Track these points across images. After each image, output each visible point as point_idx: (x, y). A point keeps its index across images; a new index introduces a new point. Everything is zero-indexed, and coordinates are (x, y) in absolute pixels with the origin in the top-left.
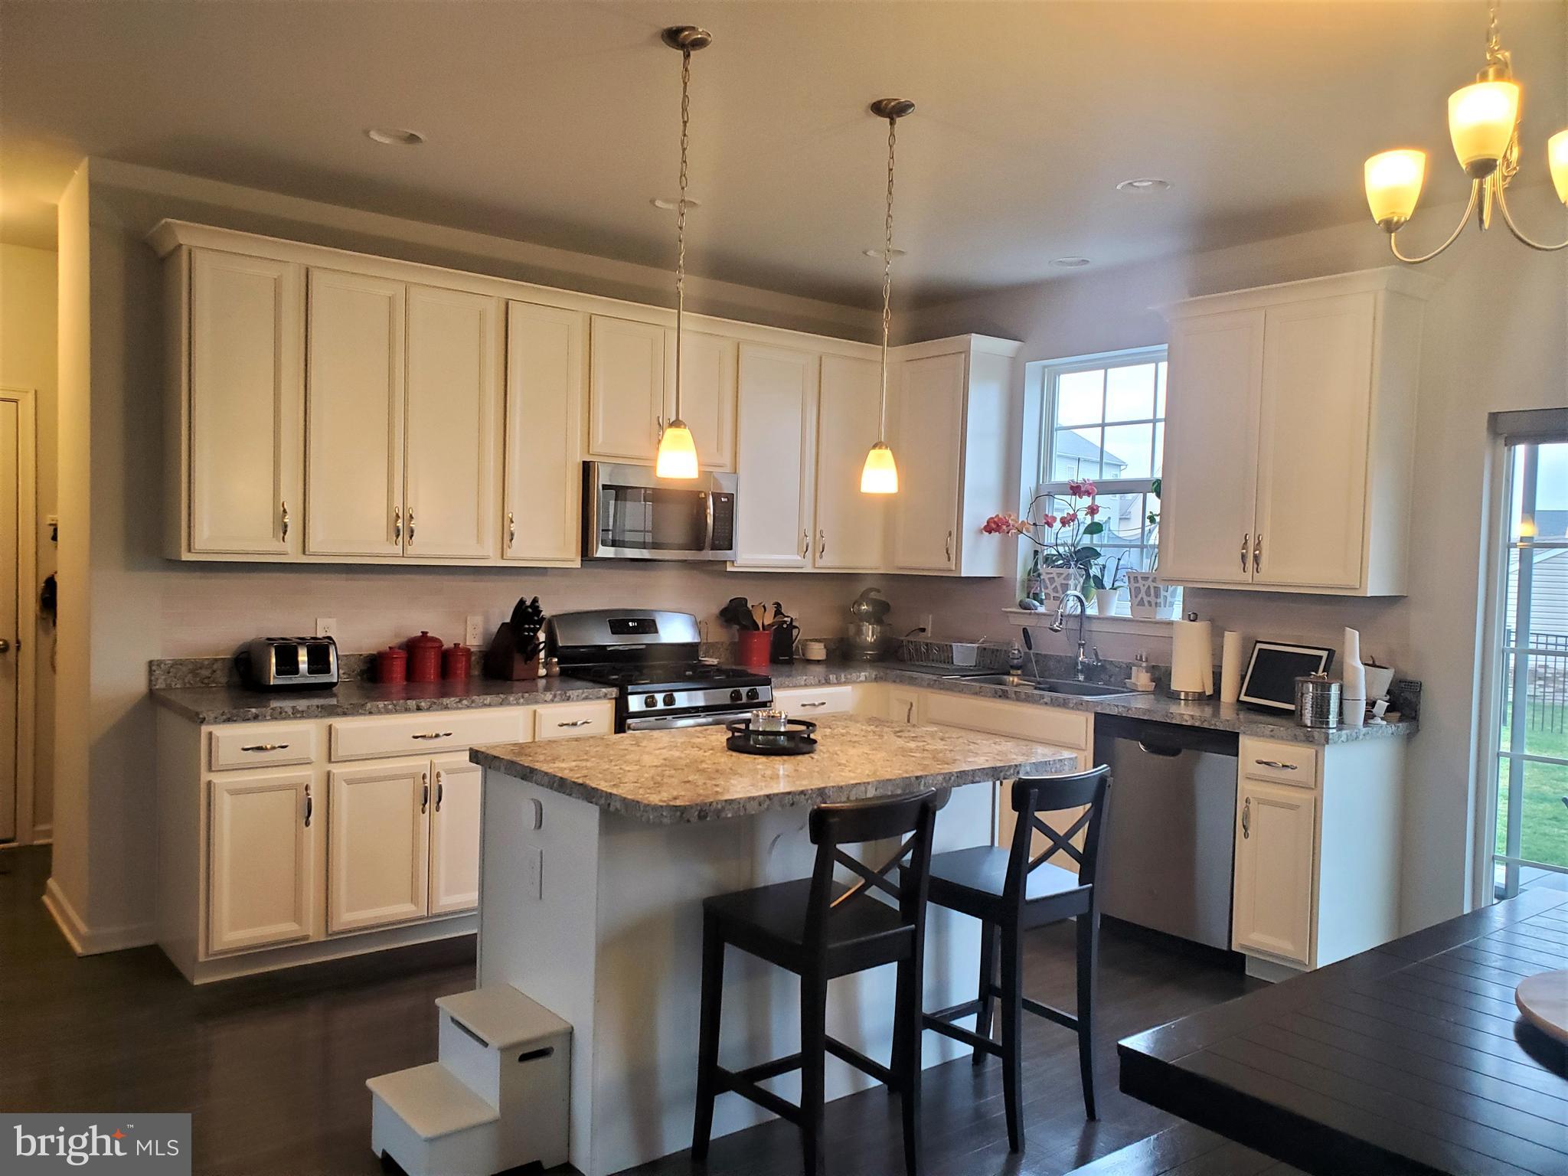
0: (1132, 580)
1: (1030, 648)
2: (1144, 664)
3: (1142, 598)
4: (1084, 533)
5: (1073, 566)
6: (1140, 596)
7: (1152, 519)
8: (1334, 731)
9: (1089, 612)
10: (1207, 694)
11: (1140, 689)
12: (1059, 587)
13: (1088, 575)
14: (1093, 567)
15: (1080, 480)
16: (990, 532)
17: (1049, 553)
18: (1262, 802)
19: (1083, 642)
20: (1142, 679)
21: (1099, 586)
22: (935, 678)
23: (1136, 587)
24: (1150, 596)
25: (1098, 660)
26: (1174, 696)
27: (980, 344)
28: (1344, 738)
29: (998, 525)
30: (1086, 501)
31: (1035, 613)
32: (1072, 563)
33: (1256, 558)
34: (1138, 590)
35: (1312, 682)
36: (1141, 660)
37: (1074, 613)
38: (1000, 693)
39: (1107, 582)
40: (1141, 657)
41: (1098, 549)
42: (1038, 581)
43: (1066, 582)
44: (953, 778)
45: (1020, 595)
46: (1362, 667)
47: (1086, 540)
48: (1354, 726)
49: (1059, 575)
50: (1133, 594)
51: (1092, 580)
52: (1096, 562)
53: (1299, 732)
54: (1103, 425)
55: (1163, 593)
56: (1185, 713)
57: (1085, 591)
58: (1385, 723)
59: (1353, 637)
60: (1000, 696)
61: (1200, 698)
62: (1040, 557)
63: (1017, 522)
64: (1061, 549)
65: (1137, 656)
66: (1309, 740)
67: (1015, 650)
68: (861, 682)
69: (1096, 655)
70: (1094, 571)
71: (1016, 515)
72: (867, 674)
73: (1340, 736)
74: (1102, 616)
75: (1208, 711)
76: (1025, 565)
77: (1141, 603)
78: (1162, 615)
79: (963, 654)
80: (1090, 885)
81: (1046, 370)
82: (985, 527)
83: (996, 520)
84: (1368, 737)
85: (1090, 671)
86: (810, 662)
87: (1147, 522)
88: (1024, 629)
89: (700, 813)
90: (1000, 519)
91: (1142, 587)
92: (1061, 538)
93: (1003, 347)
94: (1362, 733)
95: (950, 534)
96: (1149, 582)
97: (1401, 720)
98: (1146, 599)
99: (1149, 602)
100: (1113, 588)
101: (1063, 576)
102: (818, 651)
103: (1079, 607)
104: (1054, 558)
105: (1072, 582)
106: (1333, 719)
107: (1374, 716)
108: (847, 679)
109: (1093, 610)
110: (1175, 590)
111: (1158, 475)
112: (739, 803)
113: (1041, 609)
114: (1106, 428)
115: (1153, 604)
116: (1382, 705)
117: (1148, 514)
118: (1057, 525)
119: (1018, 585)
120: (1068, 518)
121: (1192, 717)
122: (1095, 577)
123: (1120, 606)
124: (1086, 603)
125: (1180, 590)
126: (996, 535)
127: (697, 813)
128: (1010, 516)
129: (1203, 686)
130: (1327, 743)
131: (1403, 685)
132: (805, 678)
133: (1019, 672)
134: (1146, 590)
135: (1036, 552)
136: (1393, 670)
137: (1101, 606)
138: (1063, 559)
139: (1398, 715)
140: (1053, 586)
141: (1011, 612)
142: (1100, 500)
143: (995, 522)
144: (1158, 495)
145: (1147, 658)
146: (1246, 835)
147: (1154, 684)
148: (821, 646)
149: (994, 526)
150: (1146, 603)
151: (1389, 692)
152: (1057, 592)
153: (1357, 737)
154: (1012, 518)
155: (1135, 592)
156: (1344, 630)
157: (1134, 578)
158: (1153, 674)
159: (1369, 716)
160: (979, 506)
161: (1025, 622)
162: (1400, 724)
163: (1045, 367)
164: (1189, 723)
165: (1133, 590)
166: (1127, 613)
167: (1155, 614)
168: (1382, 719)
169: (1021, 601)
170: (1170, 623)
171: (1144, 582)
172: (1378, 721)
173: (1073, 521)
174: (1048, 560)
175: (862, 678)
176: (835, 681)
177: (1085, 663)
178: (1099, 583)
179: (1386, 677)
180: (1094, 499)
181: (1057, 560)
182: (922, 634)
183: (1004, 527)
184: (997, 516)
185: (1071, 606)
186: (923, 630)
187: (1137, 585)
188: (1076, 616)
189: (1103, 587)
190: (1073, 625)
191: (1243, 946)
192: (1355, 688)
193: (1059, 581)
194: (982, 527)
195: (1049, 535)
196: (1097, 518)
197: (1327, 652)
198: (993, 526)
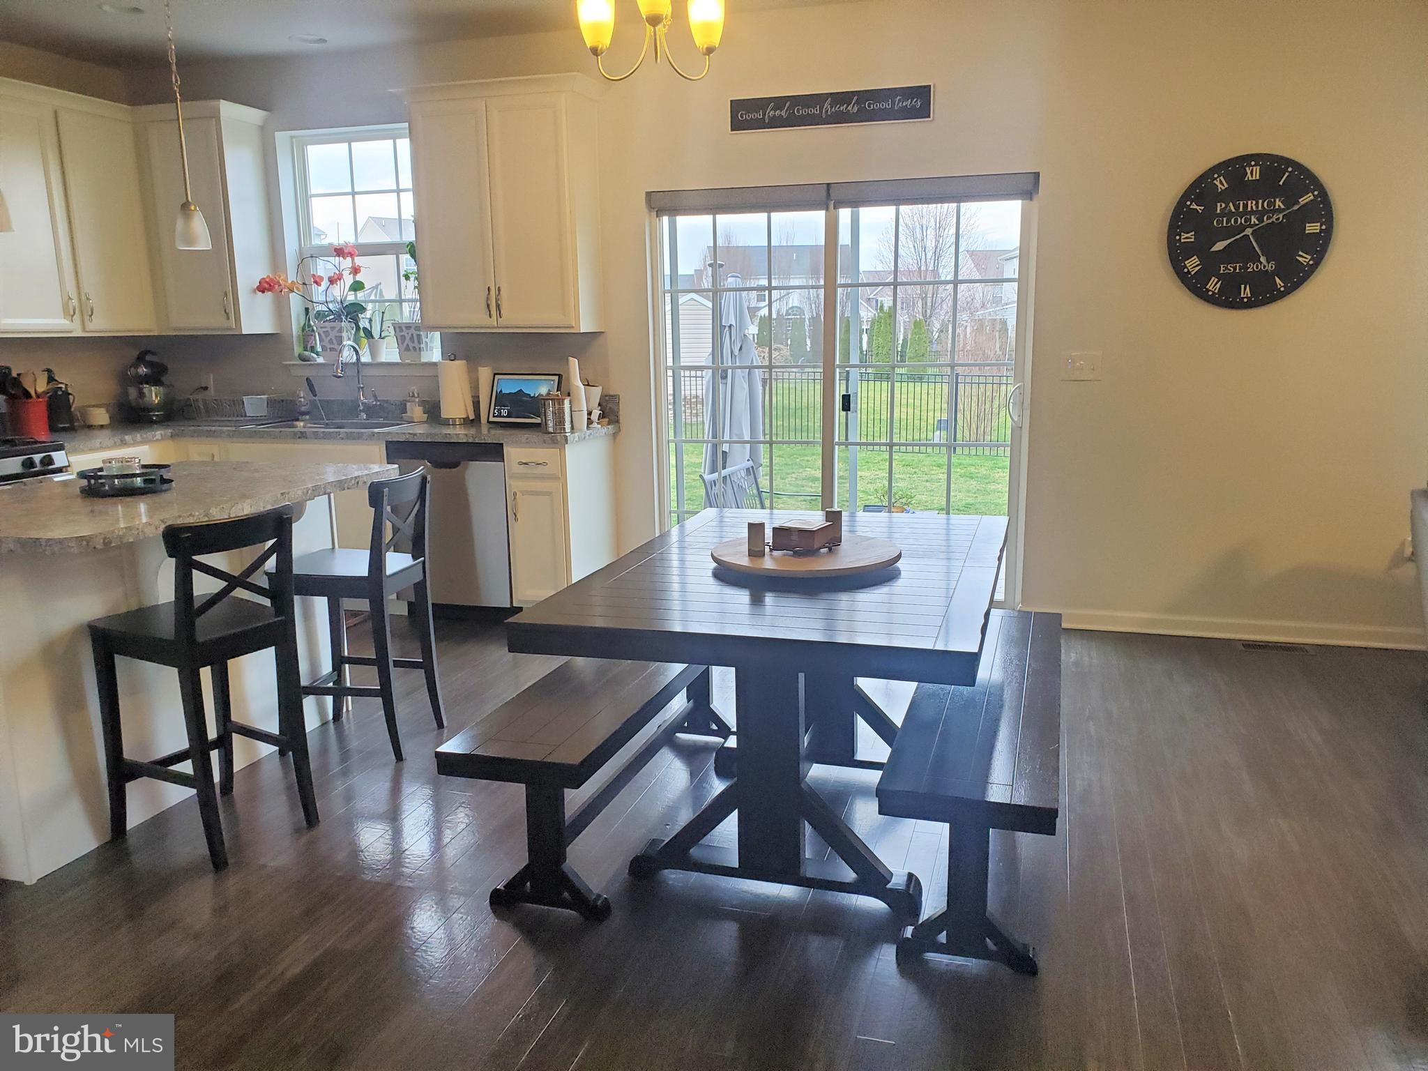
0: (397, 329)
1: (315, 396)
2: (417, 400)
3: (408, 345)
4: (349, 291)
5: (344, 319)
6: (405, 344)
7: (407, 277)
8: (569, 434)
9: (363, 360)
10: (471, 418)
11: (416, 421)
12: (333, 339)
13: (358, 328)
14: (361, 320)
15: (342, 242)
16: (263, 292)
17: (320, 309)
18: (525, 493)
19: (362, 386)
20: (417, 412)
21: (369, 336)
22: (234, 429)
23: (402, 336)
24: (413, 342)
25: (376, 400)
26: (446, 423)
27: (228, 110)
28: (577, 439)
29: (270, 285)
30: (347, 263)
31: (315, 364)
32: (344, 318)
33: (498, 306)
34: (403, 338)
35: (551, 399)
36: (413, 396)
37: (351, 361)
38: (299, 435)
39: (376, 333)
40: (413, 393)
41: (363, 304)
42: (312, 335)
43: (339, 334)
44: (309, 492)
45: (298, 350)
46: (583, 387)
47: (351, 297)
48: (581, 430)
49: (333, 328)
50: (399, 340)
51: (362, 331)
52: (363, 316)
53: (546, 437)
54: (354, 194)
55: (424, 340)
56: (460, 434)
57: (356, 340)
58: (600, 426)
59: (574, 363)
60: (299, 438)
61: (467, 422)
62: (312, 314)
63: (287, 282)
64: (331, 306)
65: (409, 394)
66: (554, 442)
67: (301, 398)
68: (157, 440)
69: (375, 396)
70: (363, 323)
71: (285, 275)
72: (162, 432)
73: (574, 438)
74: (375, 362)
75: (472, 431)
76: (298, 320)
77: (407, 349)
78: (425, 359)
79: (254, 405)
80: (423, 559)
81: (294, 140)
82: (258, 287)
83: (267, 280)
84: (591, 437)
85: (370, 411)
86: (90, 427)
87: (403, 279)
88: (307, 379)
89: (104, 541)
90: (271, 279)
91: (406, 335)
92: (328, 296)
93: (253, 115)
94: (588, 434)
95: (226, 294)
96: (412, 331)
97: (609, 424)
98: (411, 345)
99: (414, 347)
100: (381, 337)
101: (337, 329)
102: (101, 416)
103: (355, 356)
104: (326, 313)
105: (344, 335)
106: (568, 426)
107: (592, 423)
108: (144, 438)
109: (365, 358)
110: (433, 335)
111: (412, 238)
112: (138, 529)
113: (320, 360)
114: (356, 196)
115: (418, 349)
116: (596, 413)
117: (402, 272)
118: (325, 284)
119: (295, 339)
120: (336, 277)
121: (466, 435)
122: (365, 329)
123: (390, 352)
124: (360, 352)
125: (437, 335)
126: (268, 294)
127: (102, 541)
128: (280, 277)
129: (467, 412)
130: (567, 443)
131: (607, 398)
132: (99, 441)
133: (307, 417)
134: (409, 337)
135: (307, 309)
136: (601, 388)
137: (373, 353)
138: (334, 314)
139: (606, 420)
140: (329, 338)
141: (293, 365)
142: (359, 261)
143: (267, 283)
144: (413, 256)
145: (418, 394)
146: (516, 520)
147: (427, 415)
148: (103, 411)
149: (267, 286)
150: (411, 348)
151: (599, 405)
152: (332, 343)
153: (585, 438)
154: (282, 278)
155: (401, 340)
156: (568, 359)
157: (398, 328)
158: (424, 407)
159: (590, 422)
160: (249, 269)
161: (309, 373)
162: (609, 427)
163: (292, 137)
164: (464, 441)
165: (399, 338)
166: (396, 358)
167: (420, 358)
168: (598, 423)
169: (299, 355)
170: (435, 364)
171: (408, 331)
172: (595, 425)
173: (340, 280)
174: (319, 315)
175: (158, 437)
176: (132, 442)
177: (366, 403)
178: (369, 334)
179: (597, 392)
180: (353, 260)
181: (328, 316)
182: (206, 393)
183: (276, 286)
184: (268, 276)
185: (347, 356)
186: (206, 388)
187: (402, 334)
188: (354, 364)
189: (372, 337)
190: (351, 372)
191: (520, 601)
192: (579, 401)
193: (333, 334)
194: (255, 287)
195: (318, 293)
196: (358, 278)
197: (557, 377)
198: (264, 287)
